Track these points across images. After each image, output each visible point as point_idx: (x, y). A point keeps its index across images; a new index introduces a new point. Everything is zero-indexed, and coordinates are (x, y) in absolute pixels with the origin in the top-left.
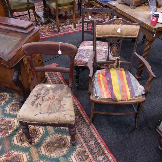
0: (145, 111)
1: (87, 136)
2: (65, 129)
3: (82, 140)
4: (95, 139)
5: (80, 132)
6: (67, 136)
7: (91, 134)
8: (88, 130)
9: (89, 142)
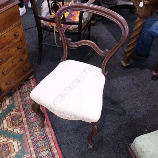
0: (125, 112)
1: (40, 143)
2: (14, 131)
3: (32, 149)
4: (50, 148)
5: (32, 136)
6: (14, 141)
7: (46, 140)
8: (44, 136)
9: (42, 152)
